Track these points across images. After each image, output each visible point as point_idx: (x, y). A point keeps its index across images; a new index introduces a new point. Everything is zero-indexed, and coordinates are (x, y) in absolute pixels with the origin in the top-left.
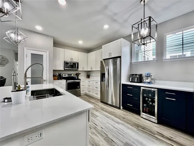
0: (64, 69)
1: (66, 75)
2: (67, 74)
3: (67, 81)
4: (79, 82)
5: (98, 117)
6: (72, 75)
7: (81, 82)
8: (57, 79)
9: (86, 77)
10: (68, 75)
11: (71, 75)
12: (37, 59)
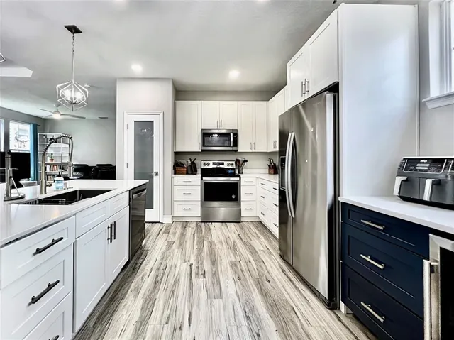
0: (202, 150)
1: (208, 164)
2: (211, 163)
3: (204, 178)
4: (237, 183)
5: (221, 297)
6: (226, 163)
7: (242, 183)
8: (185, 172)
9: (267, 171)
10: (214, 164)
11: (223, 164)
12: (144, 130)
